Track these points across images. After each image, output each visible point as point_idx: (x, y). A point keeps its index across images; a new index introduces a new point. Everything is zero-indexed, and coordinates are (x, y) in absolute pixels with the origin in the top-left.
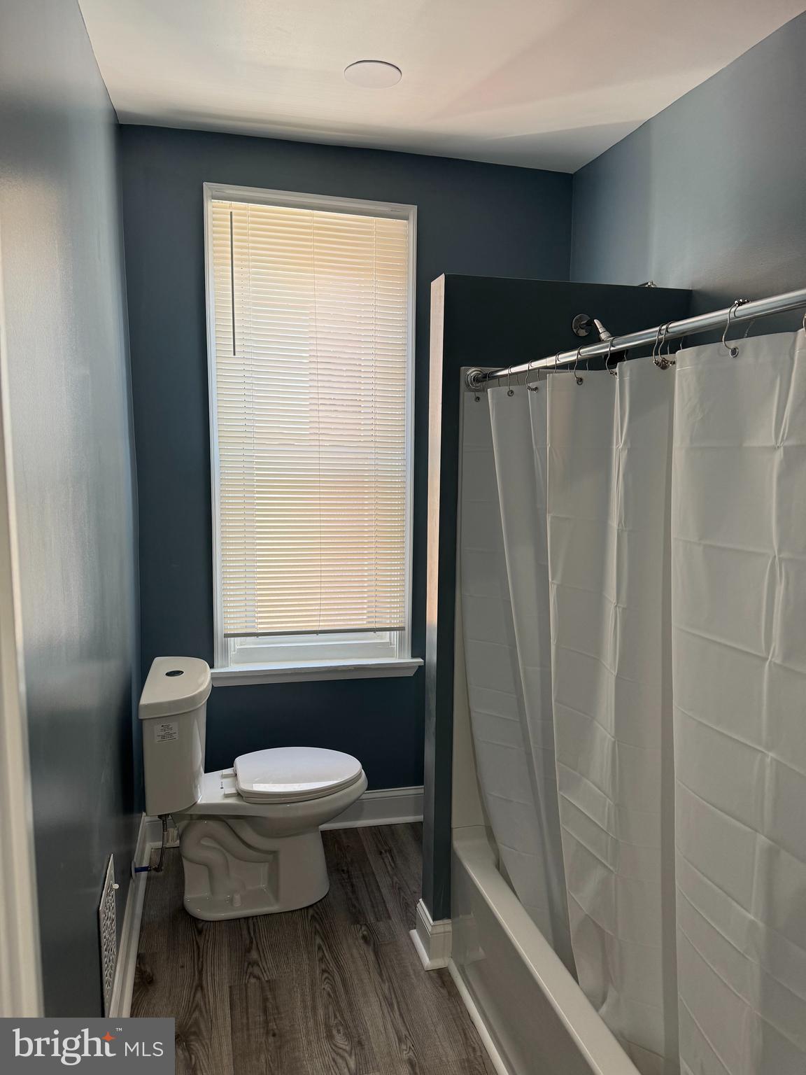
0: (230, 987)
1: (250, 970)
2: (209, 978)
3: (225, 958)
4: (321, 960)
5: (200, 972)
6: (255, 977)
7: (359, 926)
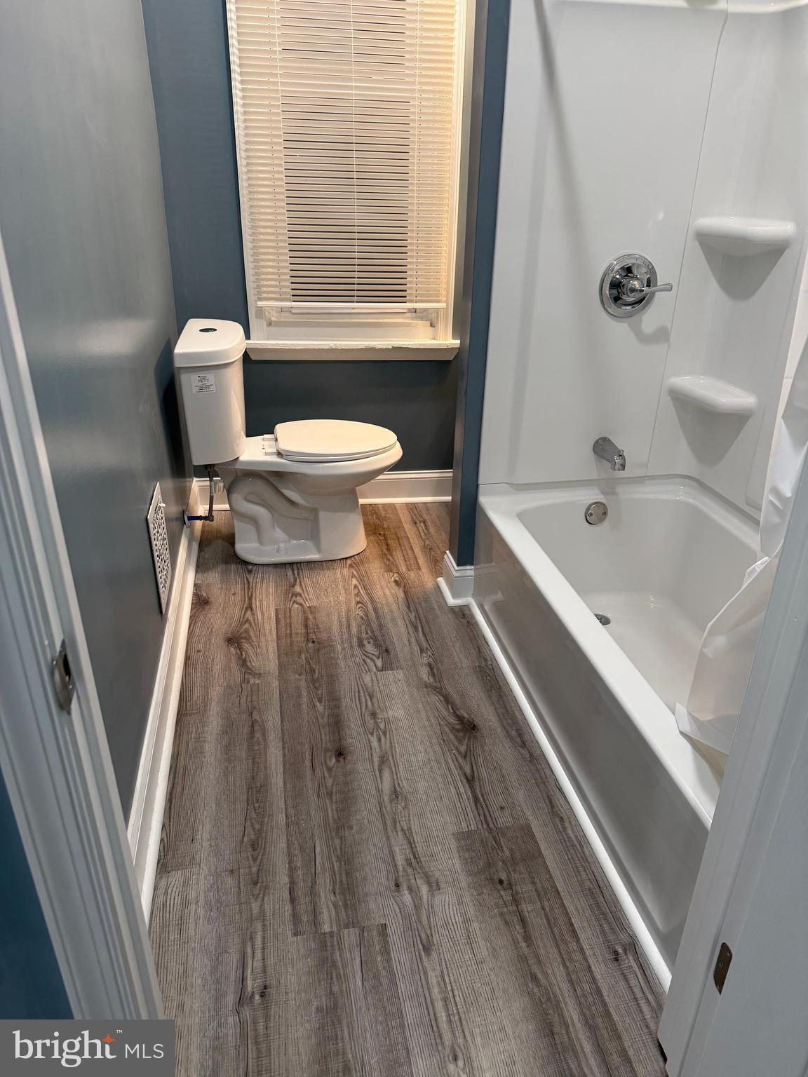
0: (276, 609)
1: (294, 598)
2: (258, 603)
3: (272, 590)
4: (358, 594)
5: (250, 599)
6: (298, 603)
7: (391, 574)
